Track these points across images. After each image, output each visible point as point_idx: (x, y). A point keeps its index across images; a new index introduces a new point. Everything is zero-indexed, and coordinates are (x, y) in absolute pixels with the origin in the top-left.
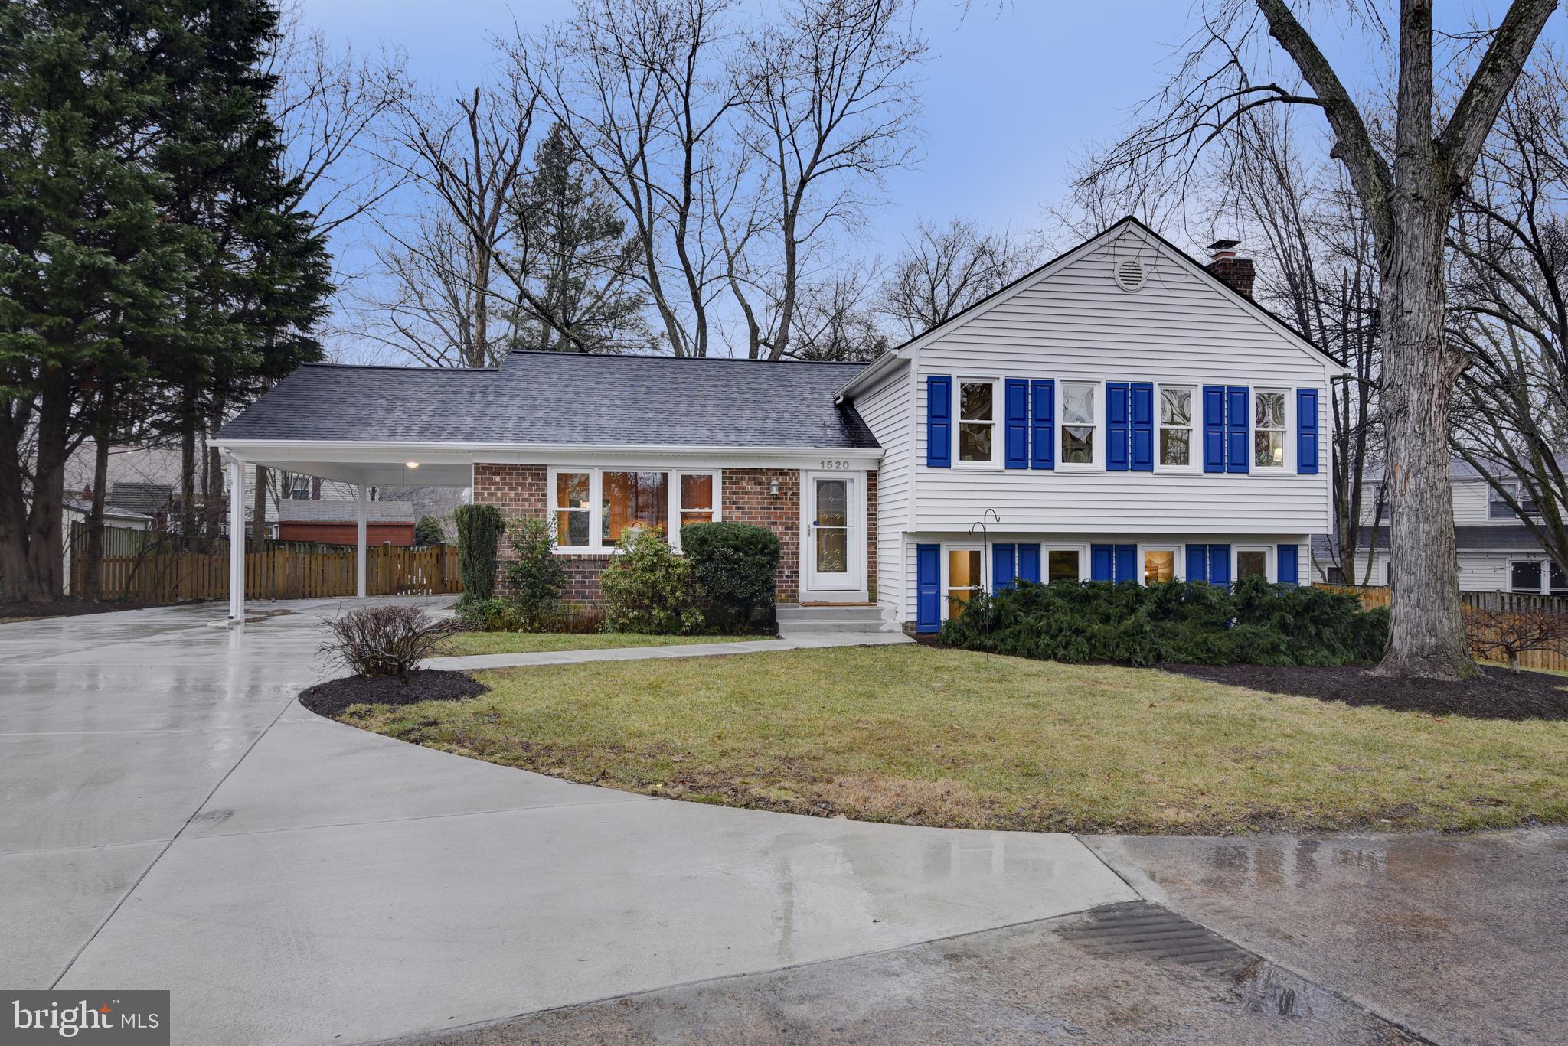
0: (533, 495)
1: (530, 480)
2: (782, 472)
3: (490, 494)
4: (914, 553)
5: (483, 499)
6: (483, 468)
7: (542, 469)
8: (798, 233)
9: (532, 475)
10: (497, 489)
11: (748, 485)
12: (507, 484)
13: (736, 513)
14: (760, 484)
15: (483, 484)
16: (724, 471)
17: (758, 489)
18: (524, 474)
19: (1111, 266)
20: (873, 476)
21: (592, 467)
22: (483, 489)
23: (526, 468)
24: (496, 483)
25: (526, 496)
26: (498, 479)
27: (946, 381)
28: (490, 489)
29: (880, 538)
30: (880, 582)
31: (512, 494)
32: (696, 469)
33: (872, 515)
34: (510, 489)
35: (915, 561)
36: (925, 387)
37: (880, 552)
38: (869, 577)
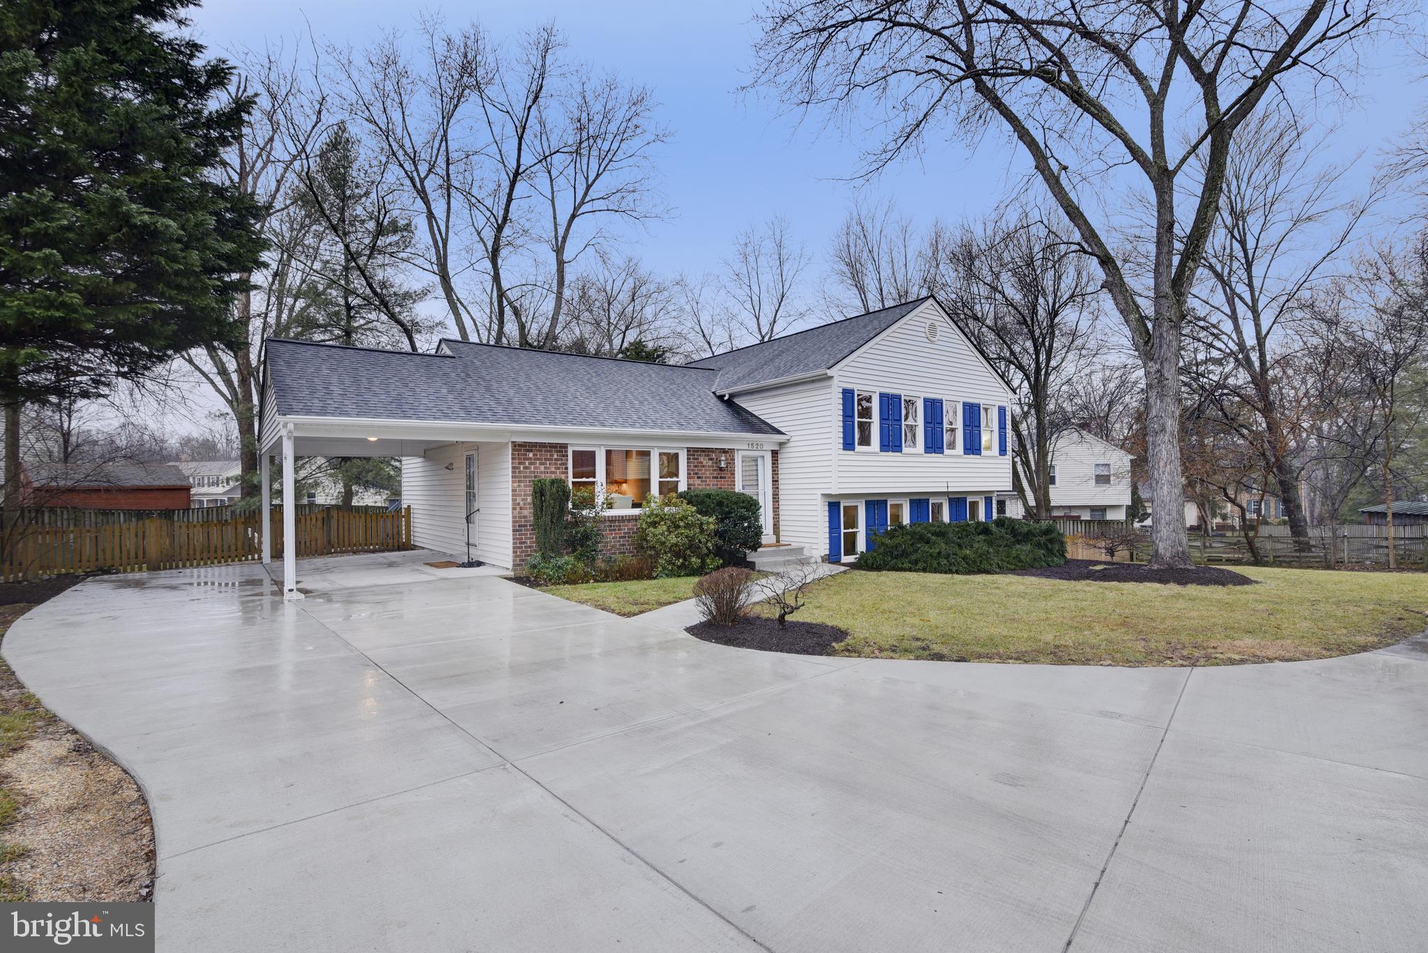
0: (559, 468)
1: (555, 456)
2: (724, 451)
3: (525, 468)
4: (827, 508)
5: (520, 472)
6: (519, 445)
7: (565, 446)
8: (567, 255)
9: (557, 452)
10: (530, 464)
11: (705, 461)
12: (538, 459)
13: (698, 482)
14: (712, 459)
15: (519, 459)
16: (689, 450)
17: (710, 463)
18: (551, 451)
19: (924, 325)
20: (775, 454)
21: (599, 446)
22: (519, 463)
23: (553, 446)
24: (530, 459)
25: (553, 470)
26: (531, 455)
27: (851, 392)
28: (524, 463)
29: (781, 497)
30: (781, 528)
31: (542, 468)
32: (671, 448)
33: (775, 481)
34: (541, 464)
35: (827, 514)
36: (841, 396)
37: (781, 508)
38: (774, 525)
